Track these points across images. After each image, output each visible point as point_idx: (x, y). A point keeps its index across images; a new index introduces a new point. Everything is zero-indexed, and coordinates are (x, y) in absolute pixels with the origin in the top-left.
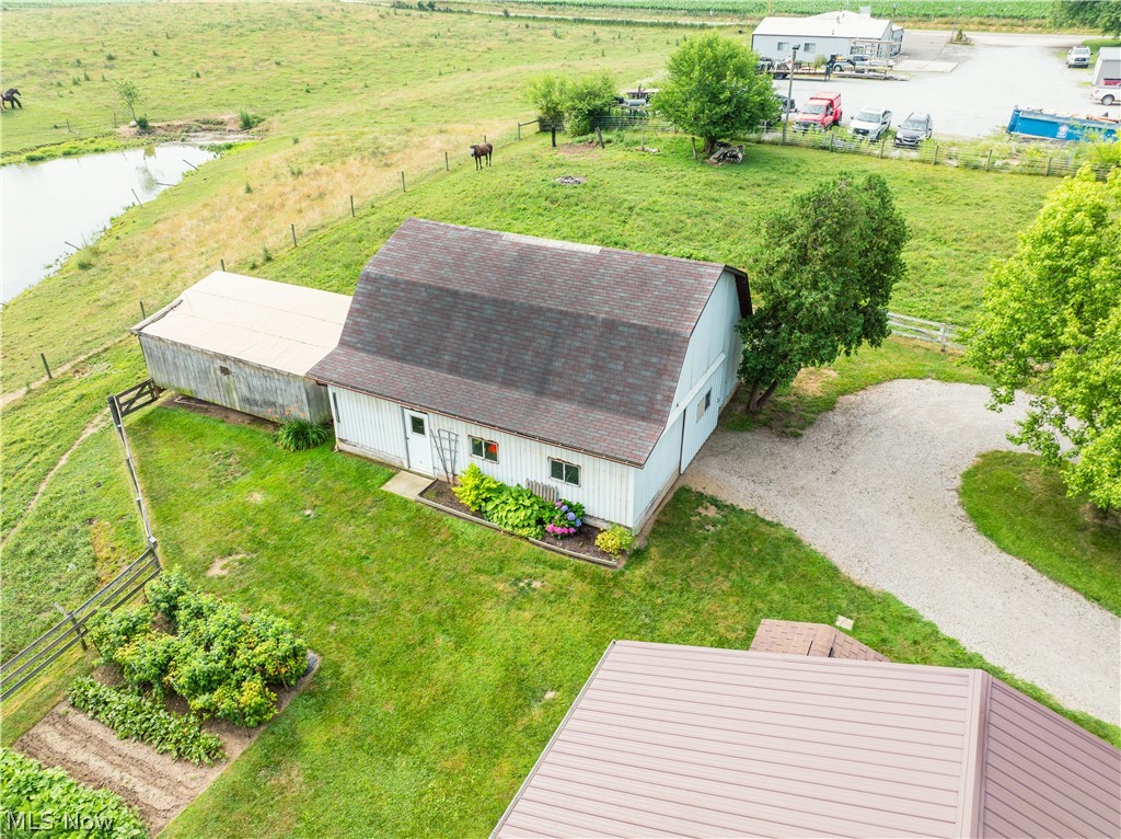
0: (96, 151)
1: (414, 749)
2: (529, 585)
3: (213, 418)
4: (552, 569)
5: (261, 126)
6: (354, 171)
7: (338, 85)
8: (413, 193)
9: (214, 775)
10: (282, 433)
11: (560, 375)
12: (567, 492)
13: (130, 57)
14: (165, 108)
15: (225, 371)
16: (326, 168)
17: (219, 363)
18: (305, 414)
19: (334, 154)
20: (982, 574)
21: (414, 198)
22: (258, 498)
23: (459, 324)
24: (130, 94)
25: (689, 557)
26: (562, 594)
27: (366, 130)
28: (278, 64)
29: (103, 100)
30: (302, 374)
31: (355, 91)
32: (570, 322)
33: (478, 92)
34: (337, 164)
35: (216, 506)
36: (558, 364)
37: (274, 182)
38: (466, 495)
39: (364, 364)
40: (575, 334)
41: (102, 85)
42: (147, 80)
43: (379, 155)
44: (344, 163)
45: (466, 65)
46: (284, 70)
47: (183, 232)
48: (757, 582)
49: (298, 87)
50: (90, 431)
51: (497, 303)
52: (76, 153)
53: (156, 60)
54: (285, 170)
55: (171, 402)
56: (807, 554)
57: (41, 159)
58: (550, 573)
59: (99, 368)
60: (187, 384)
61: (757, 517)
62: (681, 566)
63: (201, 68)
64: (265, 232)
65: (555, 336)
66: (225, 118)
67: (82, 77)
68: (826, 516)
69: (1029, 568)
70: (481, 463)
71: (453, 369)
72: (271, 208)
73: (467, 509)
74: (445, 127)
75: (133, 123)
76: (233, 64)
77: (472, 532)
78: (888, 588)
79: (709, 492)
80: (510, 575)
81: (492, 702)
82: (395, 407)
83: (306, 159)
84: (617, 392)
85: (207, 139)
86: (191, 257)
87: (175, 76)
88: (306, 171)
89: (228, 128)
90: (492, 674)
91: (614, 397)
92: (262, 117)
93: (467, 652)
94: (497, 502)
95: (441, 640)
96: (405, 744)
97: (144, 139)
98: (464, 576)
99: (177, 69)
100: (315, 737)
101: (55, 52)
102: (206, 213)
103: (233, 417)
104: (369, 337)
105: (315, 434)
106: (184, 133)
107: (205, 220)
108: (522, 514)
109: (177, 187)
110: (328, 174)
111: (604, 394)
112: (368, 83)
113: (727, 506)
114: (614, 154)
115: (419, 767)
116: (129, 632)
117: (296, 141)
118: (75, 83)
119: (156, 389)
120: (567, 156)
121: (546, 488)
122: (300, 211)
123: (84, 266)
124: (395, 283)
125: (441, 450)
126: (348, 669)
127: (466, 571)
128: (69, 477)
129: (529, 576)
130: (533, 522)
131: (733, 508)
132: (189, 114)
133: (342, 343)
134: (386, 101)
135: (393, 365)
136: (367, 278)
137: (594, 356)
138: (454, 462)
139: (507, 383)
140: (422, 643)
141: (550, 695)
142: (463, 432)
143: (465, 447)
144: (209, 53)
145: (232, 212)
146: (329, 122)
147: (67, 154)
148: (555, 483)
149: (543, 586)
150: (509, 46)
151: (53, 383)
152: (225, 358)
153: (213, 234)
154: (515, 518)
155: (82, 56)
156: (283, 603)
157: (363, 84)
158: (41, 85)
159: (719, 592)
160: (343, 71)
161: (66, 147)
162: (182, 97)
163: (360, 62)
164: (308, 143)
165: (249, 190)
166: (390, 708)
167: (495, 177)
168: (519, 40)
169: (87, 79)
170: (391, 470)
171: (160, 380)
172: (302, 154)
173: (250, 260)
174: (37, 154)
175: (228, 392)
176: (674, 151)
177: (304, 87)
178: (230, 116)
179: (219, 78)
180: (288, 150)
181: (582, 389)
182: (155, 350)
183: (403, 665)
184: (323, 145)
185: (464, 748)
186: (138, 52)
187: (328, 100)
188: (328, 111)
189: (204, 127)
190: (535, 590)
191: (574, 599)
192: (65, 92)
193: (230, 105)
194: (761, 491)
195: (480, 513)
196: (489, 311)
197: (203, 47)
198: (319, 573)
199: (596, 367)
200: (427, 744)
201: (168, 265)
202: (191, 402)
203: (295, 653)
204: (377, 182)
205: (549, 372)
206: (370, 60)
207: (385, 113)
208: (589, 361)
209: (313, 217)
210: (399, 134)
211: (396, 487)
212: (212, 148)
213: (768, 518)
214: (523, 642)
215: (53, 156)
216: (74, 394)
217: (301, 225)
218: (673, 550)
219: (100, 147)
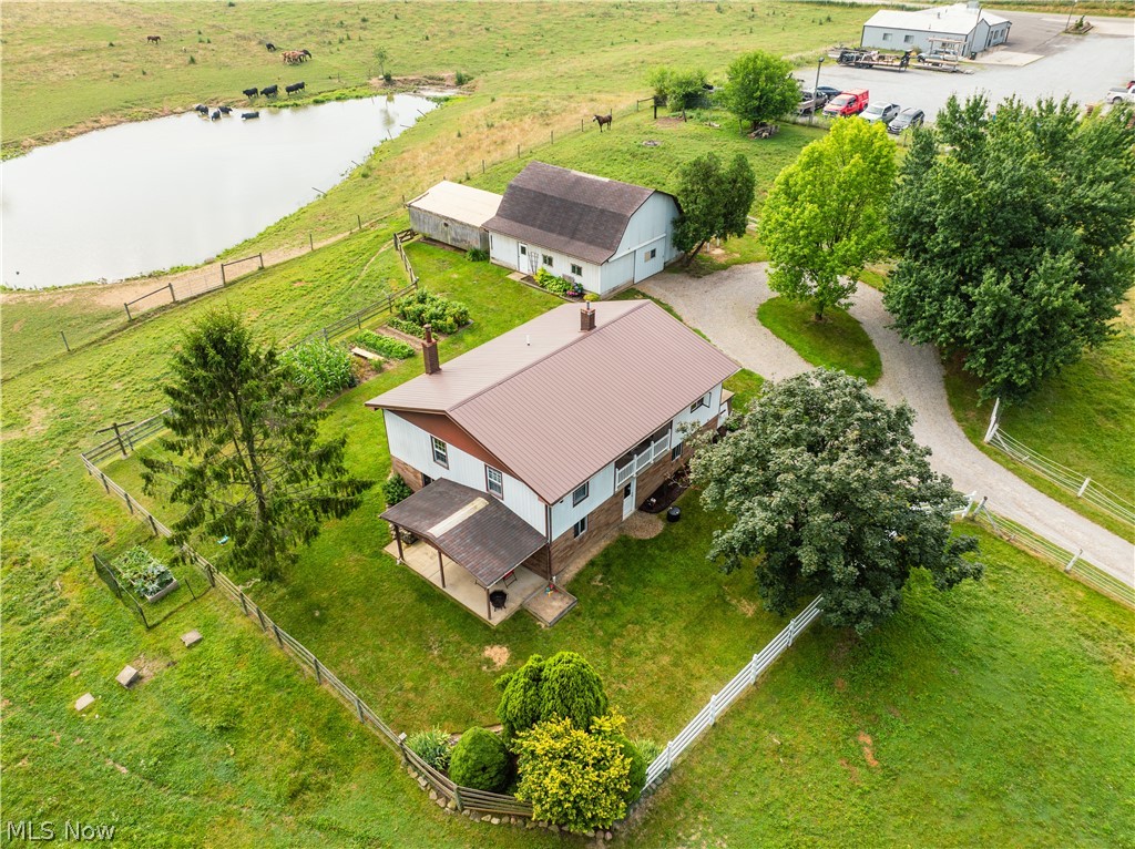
0: (357, 97)
3: (438, 247)
5: (471, 83)
6: (526, 127)
7: (530, 50)
8: (556, 145)
10: (468, 254)
11: (580, 231)
12: (578, 280)
13: (378, 20)
14: (403, 65)
15: (446, 225)
16: (509, 123)
17: (444, 221)
18: (478, 246)
19: (516, 113)
21: (556, 149)
22: (456, 276)
23: (545, 208)
24: (382, 56)
27: (542, 94)
28: (487, 29)
29: (360, 57)
30: (479, 225)
31: (543, 57)
32: (587, 209)
33: (632, 66)
34: (517, 121)
35: (439, 277)
36: (580, 226)
37: (475, 131)
38: (538, 279)
39: (505, 223)
40: (589, 214)
41: (359, 44)
42: (391, 41)
43: (545, 116)
44: (521, 120)
45: (635, 36)
46: (491, 35)
47: (420, 160)
49: (500, 51)
50: (383, 250)
51: (561, 200)
52: (344, 99)
53: (397, 23)
54: (483, 123)
55: (419, 241)
57: (322, 102)
59: (383, 225)
60: (428, 231)
63: (430, 32)
64: (468, 163)
65: (581, 214)
66: (444, 75)
67: (345, 37)
70: (546, 267)
71: (540, 227)
72: (472, 148)
73: (536, 284)
74: (595, 96)
75: (381, 76)
76: (453, 28)
77: (537, 293)
80: (549, 306)
82: (515, 241)
83: (498, 115)
84: (601, 239)
85: (433, 92)
86: (425, 174)
87: (410, 38)
88: (496, 125)
89: (446, 83)
91: (599, 240)
92: (471, 76)
94: (550, 282)
97: (388, 89)
99: (412, 31)
101: (325, 13)
102: (433, 149)
103: (447, 247)
104: (509, 212)
105: (481, 255)
106: (414, 86)
107: (433, 153)
108: (558, 287)
109: (413, 129)
110: (510, 128)
111: (595, 239)
112: (554, 50)
113: (648, 296)
114: (690, 127)
116: (410, 303)
117: (493, 100)
118: (341, 42)
119: (413, 234)
120: (660, 126)
121: (570, 278)
122: (489, 152)
123: (365, 176)
124: (522, 189)
125: (531, 261)
126: (483, 324)
127: (532, 304)
128: (377, 265)
130: (562, 290)
131: (650, 297)
132: (420, 71)
133: (497, 214)
134: (563, 69)
135: (517, 225)
136: (511, 187)
137: (594, 224)
138: (536, 266)
139: (560, 234)
142: (541, 252)
143: (541, 260)
144: (436, 18)
145: (448, 149)
146: (519, 84)
147: (338, 99)
148: (572, 275)
150: (676, 19)
151: (362, 231)
152: (447, 218)
153: (437, 162)
154: (555, 288)
155: (344, 18)
157: (549, 51)
158: (318, 43)
160: (537, 38)
161: (337, 94)
162: (415, 57)
163: (551, 30)
164: (500, 103)
165: (459, 135)
167: (610, 138)
168: (686, 14)
169: (349, 38)
170: (511, 271)
171: (416, 229)
172: (496, 111)
173: (459, 178)
174: (319, 98)
175: (446, 235)
176: (730, 127)
177: (505, 52)
178: (448, 74)
179: (443, 41)
180: (486, 107)
181: (588, 237)
182: (416, 214)
184: (511, 104)
186: (384, 15)
187: (522, 63)
188: (519, 75)
189: (430, 81)
192: (334, 49)
193: (449, 65)
195: (542, 286)
196: (558, 203)
197: (431, 12)
198: (477, 300)
199: (594, 228)
201: (412, 178)
202: (429, 240)
203: (465, 313)
204: (538, 136)
205: (576, 230)
206: (560, 28)
207: (560, 80)
208: (592, 226)
209: (496, 156)
210: (564, 99)
211: (511, 277)
212: (435, 100)
215: (329, 100)
216: (374, 235)
217: (489, 160)
219: (359, 94)
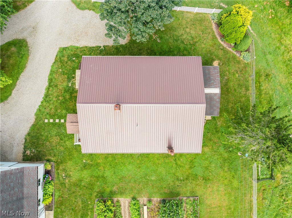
1: (103, 175)
2: (64, 176)
4: (59, 174)
9: (120, 199)
11: (17, 196)
20: (20, 99)
25: (44, 152)
26: (64, 170)
36: (15, 198)
40: (6, 199)
48: (44, 138)
56: (31, 131)
58: (60, 174)
61: (25, 143)
62: (47, 152)
68: (17, 130)
69: (14, 90)
70: (41, 202)
77: (57, 194)
78: (33, 115)
79: (22, 155)
80: (64, 181)
81: (90, 169)
84: (18, 181)
90: (85, 172)
91: (20, 181)
93: (83, 178)
94: (49, 193)
95: (83, 184)
96: (103, 177)
98: (68, 189)
100: (108, 190)
108: (50, 186)
111: (20, 184)
113: (24, 150)
115: (105, 173)
126: (95, 194)
127: (66, 189)
129: (62, 177)
130: (50, 184)
131: (24, 149)
137: (11, 191)
138: (42, 208)
140: (85, 186)
141: (84, 161)
148: (41, 184)
149: (64, 174)
156: (89, 215)
159: (50, 143)
166: (98, 183)
181: (20, 189)
183: (90, 186)
185: (99, 168)
190: (65, 175)
191: (64, 167)
194: (16, 144)
200: (101, 174)
205: (17, 199)
208: (12, 191)
213: (24, 141)
214: (77, 171)
218: (44, 155)
